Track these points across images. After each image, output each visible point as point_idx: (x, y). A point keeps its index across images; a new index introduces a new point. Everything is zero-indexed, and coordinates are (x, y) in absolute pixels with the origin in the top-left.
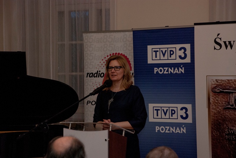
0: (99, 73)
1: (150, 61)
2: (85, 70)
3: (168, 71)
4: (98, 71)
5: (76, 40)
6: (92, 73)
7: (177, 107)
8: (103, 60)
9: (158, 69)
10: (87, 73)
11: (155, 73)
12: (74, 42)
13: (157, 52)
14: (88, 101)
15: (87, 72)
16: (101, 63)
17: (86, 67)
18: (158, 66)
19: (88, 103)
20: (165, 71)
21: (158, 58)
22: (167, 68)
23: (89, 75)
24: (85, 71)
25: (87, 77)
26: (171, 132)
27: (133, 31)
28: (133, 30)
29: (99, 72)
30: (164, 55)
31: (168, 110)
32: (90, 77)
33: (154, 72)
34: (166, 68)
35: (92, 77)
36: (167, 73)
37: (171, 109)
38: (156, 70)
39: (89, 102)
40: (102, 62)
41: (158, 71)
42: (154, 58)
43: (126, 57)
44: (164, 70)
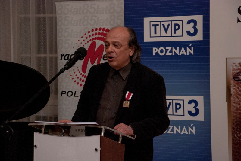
1: (147, 39)
2: (58, 50)
3: (171, 52)
6: (68, 55)
7: (183, 100)
8: (82, 37)
9: (158, 49)
10: (62, 55)
11: (154, 54)
13: (157, 27)
14: (62, 91)
15: (61, 53)
17: (59, 46)
18: (158, 45)
19: (62, 94)
20: (167, 52)
21: (158, 34)
22: (171, 48)
23: (63, 57)
24: (58, 52)
25: (61, 59)
26: (175, 133)
30: (166, 30)
31: (172, 104)
32: (65, 59)
33: (152, 52)
34: (169, 48)
36: (171, 54)
37: (175, 102)
38: (155, 50)
39: (64, 93)
40: (81, 40)
41: (158, 52)
42: (153, 34)
44: (167, 50)
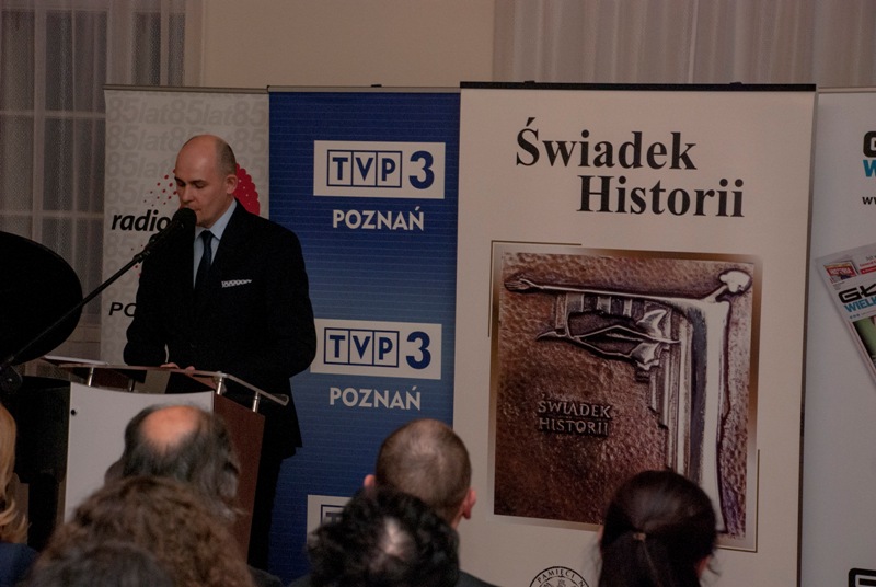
0: (154, 219)
1: (320, 189)
2: (107, 206)
3: (374, 221)
4: (149, 212)
5: (69, 108)
6: (132, 218)
7: (398, 332)
8: (166, 177)
9: (345, 213)
10: (115, 216)
11: (335, 225)
12: (63, 114)
13: (344, 163)
14: (114, 304)
15: (114, 213)
16: (161, 188)
17: (109, 196)
18: (346, 203)
19: (112, 309)
20: (366, 221)
21: (346, 180)
22: (373, 212)
23: (119, 221)
24: (106, 209)
25: (114, 227)
26: (376, 405)
27: (271, 93)
28: (270, 90)
29: (152, 215)
30: (364, 172)
31: (371, 340)
32: (123, 228)
33: (331, 221)
34: (371, 214)
35: (131, 229)
36: (373, 227)
37: (378, 335)
38: (338, 216)
39: (117, 307)
40: (165, 184)
41: (344, 220)
42: (334, 179)
43: (244, 171)
44: (364, 218)
